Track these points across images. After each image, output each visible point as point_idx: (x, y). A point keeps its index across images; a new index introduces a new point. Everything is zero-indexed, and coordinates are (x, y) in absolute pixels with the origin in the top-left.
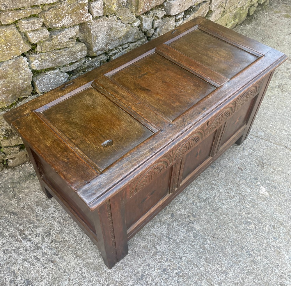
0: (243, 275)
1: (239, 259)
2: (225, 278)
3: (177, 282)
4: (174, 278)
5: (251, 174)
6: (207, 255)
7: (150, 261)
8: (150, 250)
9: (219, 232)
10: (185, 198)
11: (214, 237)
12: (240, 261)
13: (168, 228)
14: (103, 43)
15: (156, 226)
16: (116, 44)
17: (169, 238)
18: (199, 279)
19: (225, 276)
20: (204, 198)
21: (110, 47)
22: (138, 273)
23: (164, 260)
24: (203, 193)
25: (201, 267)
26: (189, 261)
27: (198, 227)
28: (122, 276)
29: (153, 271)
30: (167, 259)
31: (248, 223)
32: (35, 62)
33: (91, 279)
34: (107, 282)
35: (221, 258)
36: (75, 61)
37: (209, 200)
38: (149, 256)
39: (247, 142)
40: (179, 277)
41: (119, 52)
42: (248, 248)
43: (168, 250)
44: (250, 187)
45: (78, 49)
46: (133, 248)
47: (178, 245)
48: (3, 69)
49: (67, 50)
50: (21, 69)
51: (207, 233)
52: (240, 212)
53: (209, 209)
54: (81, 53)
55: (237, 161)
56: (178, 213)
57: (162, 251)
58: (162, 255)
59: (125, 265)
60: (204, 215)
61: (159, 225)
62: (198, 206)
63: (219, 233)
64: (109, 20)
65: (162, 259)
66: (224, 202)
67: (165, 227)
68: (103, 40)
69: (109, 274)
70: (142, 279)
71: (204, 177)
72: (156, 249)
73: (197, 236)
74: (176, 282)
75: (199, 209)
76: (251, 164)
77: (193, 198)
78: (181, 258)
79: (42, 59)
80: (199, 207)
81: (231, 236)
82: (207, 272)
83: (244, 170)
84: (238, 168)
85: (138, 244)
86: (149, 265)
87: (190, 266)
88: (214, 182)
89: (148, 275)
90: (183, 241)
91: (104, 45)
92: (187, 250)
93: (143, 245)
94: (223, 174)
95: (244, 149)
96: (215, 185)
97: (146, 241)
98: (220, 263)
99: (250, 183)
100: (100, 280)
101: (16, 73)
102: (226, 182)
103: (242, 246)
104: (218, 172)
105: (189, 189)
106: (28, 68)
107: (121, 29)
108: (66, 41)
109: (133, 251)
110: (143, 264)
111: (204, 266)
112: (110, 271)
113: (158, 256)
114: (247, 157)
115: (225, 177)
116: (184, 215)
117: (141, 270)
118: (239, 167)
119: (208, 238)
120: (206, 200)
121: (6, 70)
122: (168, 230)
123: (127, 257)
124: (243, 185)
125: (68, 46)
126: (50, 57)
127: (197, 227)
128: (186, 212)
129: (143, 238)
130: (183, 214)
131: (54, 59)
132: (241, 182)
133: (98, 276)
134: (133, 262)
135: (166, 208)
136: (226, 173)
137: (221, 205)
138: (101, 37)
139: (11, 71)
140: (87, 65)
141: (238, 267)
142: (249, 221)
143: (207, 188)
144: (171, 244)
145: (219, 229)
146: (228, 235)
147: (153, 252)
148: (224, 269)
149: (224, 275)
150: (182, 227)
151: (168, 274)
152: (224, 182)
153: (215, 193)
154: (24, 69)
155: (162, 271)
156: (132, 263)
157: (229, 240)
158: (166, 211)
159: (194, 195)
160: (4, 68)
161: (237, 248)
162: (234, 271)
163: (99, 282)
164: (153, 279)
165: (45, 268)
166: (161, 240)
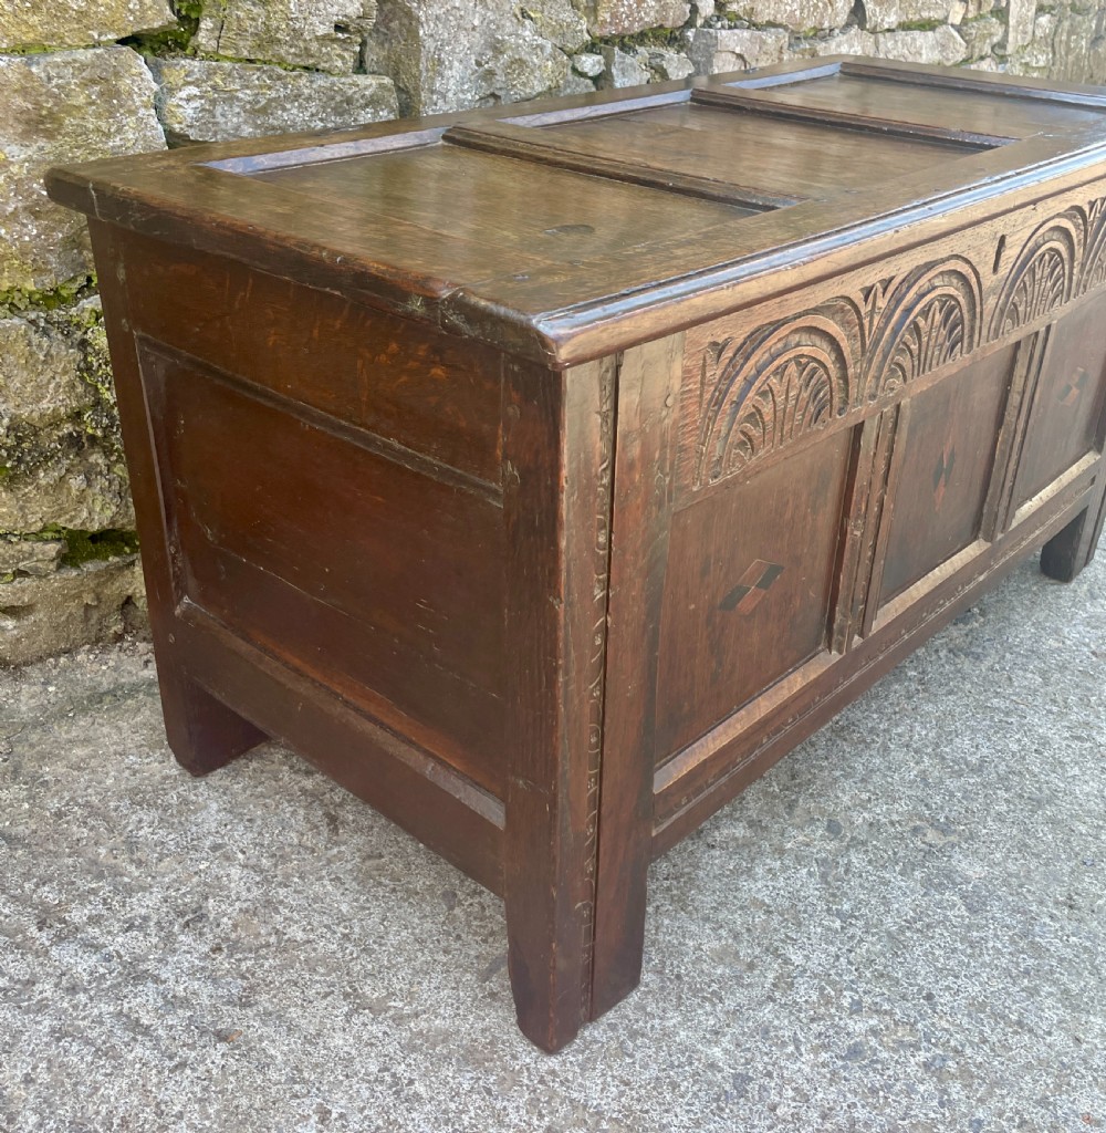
3: (942, 1104)
6: (1065, 979)
7: (766, 1013)
8: (751, 966)
9: (1089, 884)
10: (876, 761)
11: (1071, 907)
13: (824, 875)
14: (460, 104)
15: (760, 871)
17: (840, 915)
20: (973, 760)
22: (712, 1066)
23: (840, 1008)
24: (962, 743)
25: (1049, 1033)
26: (977, 1007)
27: (978, 869)
28: (627, 1084)
29: (793, 1057)
30: (857, 1003)
32: (183, 94)
33: (453, 1106)
34: (541, 1116)
37: (996, 766)
38: (756, 992)
40: (940, 1080)
43: (850, 962)
45: (366, 88)
46: (663, 963)
47: (896, 942)
48: (50, 79)
49: (321, 81)
50: (122, 106)
51: (1029, 891)
53: (1007, 801)
54: (375, 114)
56: (858, 820)
58: (822, 989)
59: (633, 1035)
60: (990, 823)
61: (776, 865)
62: (952, 789)
63: (1094, 889)
65: (828, 1003)
67: (810, 874)
68: (462, 92)
69: (548, 1078)
70: (743, 1093)
71: (947, 688)
72: (787, 961)
73: (985, 904)
74: (934, 1103)
75: (960, 801)
77: (917, 763)
78: (929, 997)
79: (214, 88)
80: (958, 794)
82: (1091, 1053)
84: (1094, 653)
85: (682, 944)
86: (767, 1032)
87: (987, 1029)
88: (997, 702)
89: (769, 1075)
90: (919, 925)
92: (952, 963)
93: (712, 950)
94: (1029, 675)
96: (1007, 714)
97: (723, 932)
100: (505, 1109)
101: (99, 116)
104: (1003, 668)
106: (153, 112)
107: (535, 59)
108: (322, 30)
109: (661, 972)
110: (728, 1025)
111: (1061, 1025)
112: (553, 1062)
113: (805, 992)
115: (1045, 684)
116: (892, 823)
117: (726, 1051)
119: (1042, 912)
120: (981, 765)
121: (57, 86)
122: (827, 882)
123: (634, 997)
125: (327, 65)
126: (247, 87)
127: (974, 870)
128: (900, 814)
129: (706, 919)
130: (884, 821)
131: (263, 102)
133: (489, 1092)
134: (674, 1019)
135: (795, 801)
136: (1043, 673)
137: (1061, 781)
139: (81, 100)
143: (972, 723)
144: (861, 940)
147: (771, 976)
150: (897, 868)
151: (879, 1066)
152: (1045, 703)
153: (1019, 740)
154: (132, 112)
155: (843, 1058)
156: (670, 1023)
158: (798, 811)
159: (917, 751)
160: (53, 74)
164: (802, 1095)
165: (182, 1065)
166: (799, 924)
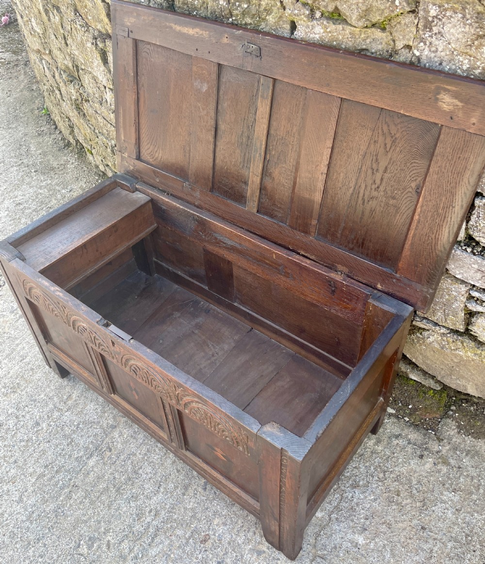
0: (11, 525)
1: (35, 522)
2: (13, 500)
3: (20, 440)
4: (26, 436)
6: (48, 476)
7: (51, 406)
8: (65, 403)
9: (81, 493)
10: (141, 441)
11: (73, 486)
12: (31, 523)
13: (94, 422)
15: (97, 406)
17: (79, 424)
18: (19, 467)
19: (16, 501)
20: (140, 471)
22: (40, 395)
23: (50, 422)
24: (149, 469)
25: (33, 468)
26: (44, 453)
28: (39, 380)
29: (39, 411)
30: (51, 426)
31: (90, 543)
35: (40, 495)
37: (137, 478)
38: (58, 405)
40: (27, 441)
42: (48, 537)
43: (63, 425)
44: (164, 556)
46: (70, 386)
47: (67, 437)
51: (81, 475)
52: (111, 531)
53: (120, 478)
55: (224, 532)
56: (115, 433)
57: (62, 418)
58: (56, 418)
59: (51, 381)
60: (110, 471)
61: (99, 410)
62: (126, 461)
63: (78, 495)
65: (52, 419)
66: (132, 504)
67: (95, 419)
70: (32, 401)
72: (66, 412)
73: (77, 462)
74: (21, 438)
75: (120, 463)
76: (219, 563)
77: (140, 454)
78: (49, 442)
80: (123, 463)
81: (72, 512)
82: (26, 476)
83: (202, 545)
84: (208, 535)
85: (75, 390)
86: (47, 406)
87: (38, 453)
88: (171, 486)
89: (35, 406)
92: (58, 449)
93: (73, 396)
94: (191, 504)
95: (259, 552)
96: (164, 488)
97: (77, 398)
98: (34, 493)
102: (174, 509)
103: (53, 529)
104: (196, 494)
105: (157, 446)
109: (67, 385)
110: (49, 398)
111: (35, 471)
113: (56, 414)
114: (236, 556)
115: (185, 509)
116: (113, 442)
117: (42, 398)
119: (72, 477)
120: (137, 474)
122: (91, 423)
124: (167, 542)
127: (92, 462)
128: (117, 445)
129: (82, 395)
130: (114, 440)
132: (174, 538)
135: (125, 418)
136: (192, 509)
137: (127, 498)
141: (24, 518)
142: (95, 545)
143: (159, 474)
144: (69, 428)
145: (86, 494)
146: (74, 507)
147: (62, 408)
148: (25, 499)
149: (17, 499)
151: (33, 428)
152: (172, 504)
153: (149, 489)
155: (36, 421)
156: (52, 387)
157: (66, 508)
158: (120, 418)
159: (145, 454)
161: (52, 520)
162: (19, 513)
163: (38, 360)
164: (29, 412)
166: (77, 415)
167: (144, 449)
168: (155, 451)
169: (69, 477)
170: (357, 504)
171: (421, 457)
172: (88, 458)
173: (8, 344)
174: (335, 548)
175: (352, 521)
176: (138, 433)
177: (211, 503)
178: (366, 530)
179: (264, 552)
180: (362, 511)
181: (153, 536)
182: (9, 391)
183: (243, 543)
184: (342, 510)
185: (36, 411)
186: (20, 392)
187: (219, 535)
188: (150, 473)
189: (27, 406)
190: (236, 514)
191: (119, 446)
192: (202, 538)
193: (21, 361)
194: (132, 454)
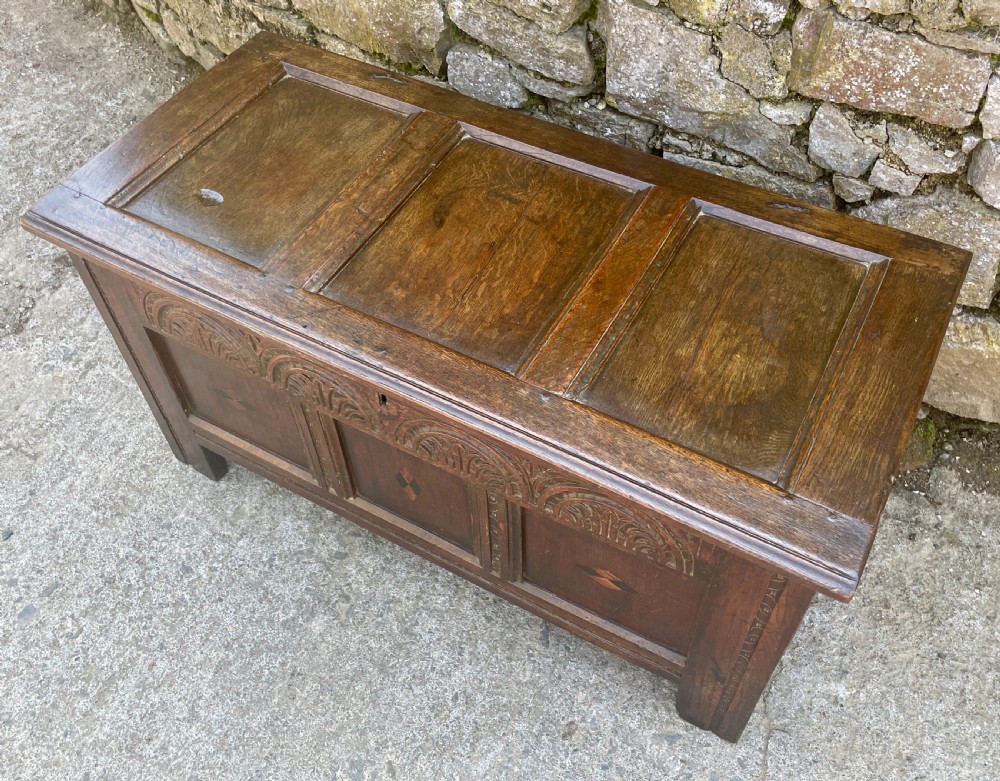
0: (188, 766)
1: (234, 752)
2: (178, 719)
4: (169, 596)
5: (560, 770)
6: (238, 664)
7: (206, 532)
8: (232, 524)
9: (312, 686)
10: (404, 575)
11: (293, 675)
12: (228, 755)
13: (301, 552)
14: (643, 89)
15: (299, 522)
16: (691, 124)
17: (271, 560)
18: (172, 655)
19: (184, 718)
20: (417, 629)
21: (667, 117)
22: (176, 515)
23: (212, 563)
24: (433, 624)
25: (202, 653)
26: (215, 621)
27: (318, 628)
28: (166, 486)
29: (182, 545)
30: (215, 569)
31: (355, 772)
35: (231, 700)
36: (547, 75)
37: (413, 643)
38: (218, 528)
39: (718, 750)
40: (174, 604)
41: (696, 155)
42: (270, 775)
43: (240, 566)
44: (501, 772)
46: (233, 490)
47: (252, 586)
49: (532, 32)
52: (390, 743)
54: (567, 66)
55: (602, 714)
56: (349, 568)
57: (234, 553)
58: (223, 555)
59: (191, 485)
60: (357, 637)
61: (305, 529)
62: (385, 616)
63: (308, 689)
64: (675, 32)
65: (215, 558)
67: (301, 546)
68: (644, 80)
70: (162, 527)
72: (239, 539)
73: (288, 629)
74: (161, 601)
75: (373, 620)
76: (605, 768)
77: (407, 598)
78: (221, 600)
80: (380, 619)
81: (303, 722)
82: (191, 671)
83: (567, 743)
84: (572, 723)
85: (245, 496)
86: (196, 534)
87: (203, 625)
88: (482, 647)
89: (172, 536)
90: (270, 597)
91: (643, 96)
92: (244, 611)
93: (245, 509)
94: (528, 673)
95: (672, 739)
96: (471, 653)
97: (254, 511)
98: (217, 700)
99: (516, 769)
102: (498, 687)
103: (275, 758)
104: (532, 655)
105: (437, 580)
107: (708, 88)
109: (227, 490)
110: (198, 519)
111: (208, 659)
112: (175, 460)
113: (219, 547)
114: (633, 751)
115: (519, 683)
116: (349, 584)
117: (182, 520)
118: (574, 727)
119: (287, 658)
120: (412, 634)
122: (295, 554)
123: (211, 482)
124: (500, 747)
125: (539, 24)
127: (317, 626)
128: (358, 589)
129: (263, 504)
130: (350, 580)
131: (493, 28)
132: (511, 738)
134: (200, 498)
135: (360, 535)
136: (533, 683)
137: (404, 680)
138: (640, 65)
140: (580, 112)
141: (212, 749)
142: (366, 774)
143: (455, 630)
144: (255, 570)
145: (322, 686)
146: (306, 712)
147: (229, 533)
148: (202, 713)
149: (186, 714)
150: (311, 587)
151: (180, 579)
152: (492, 679)
153: (442, 658)
155: (183, 564)
156: (197, 497)
157: (290, 717)
158: (352, 538)
159: (418, 598)
161: (269, 743)
162: (199, 740)
163: (151, 448)
164: (162, 550)
166: (262, 542)
167: (414, 589)
168: (434, 588)
169: (280, 660)
170: (822, 632)
171: (912, 537)
172: (307, 620)
173: (79, 424)
174: (802, 710)
175: (820, 660)
176: (393, 562)
177: (565, 667)
178: (847, 672)
179: (680, 736)
180: (833, 643)
181: (471, 741)
182: (109, 513)
183: (639, 728)
184: (798, 646)
185: (177, 546)
186: (133, 514)
187: (594, 719)
188: (437, 629)
189: (155, 539)
190: (613, 680)
191: (363, 589)
192: (563, 730)
193: (116, 453)
194: (392, 601)
